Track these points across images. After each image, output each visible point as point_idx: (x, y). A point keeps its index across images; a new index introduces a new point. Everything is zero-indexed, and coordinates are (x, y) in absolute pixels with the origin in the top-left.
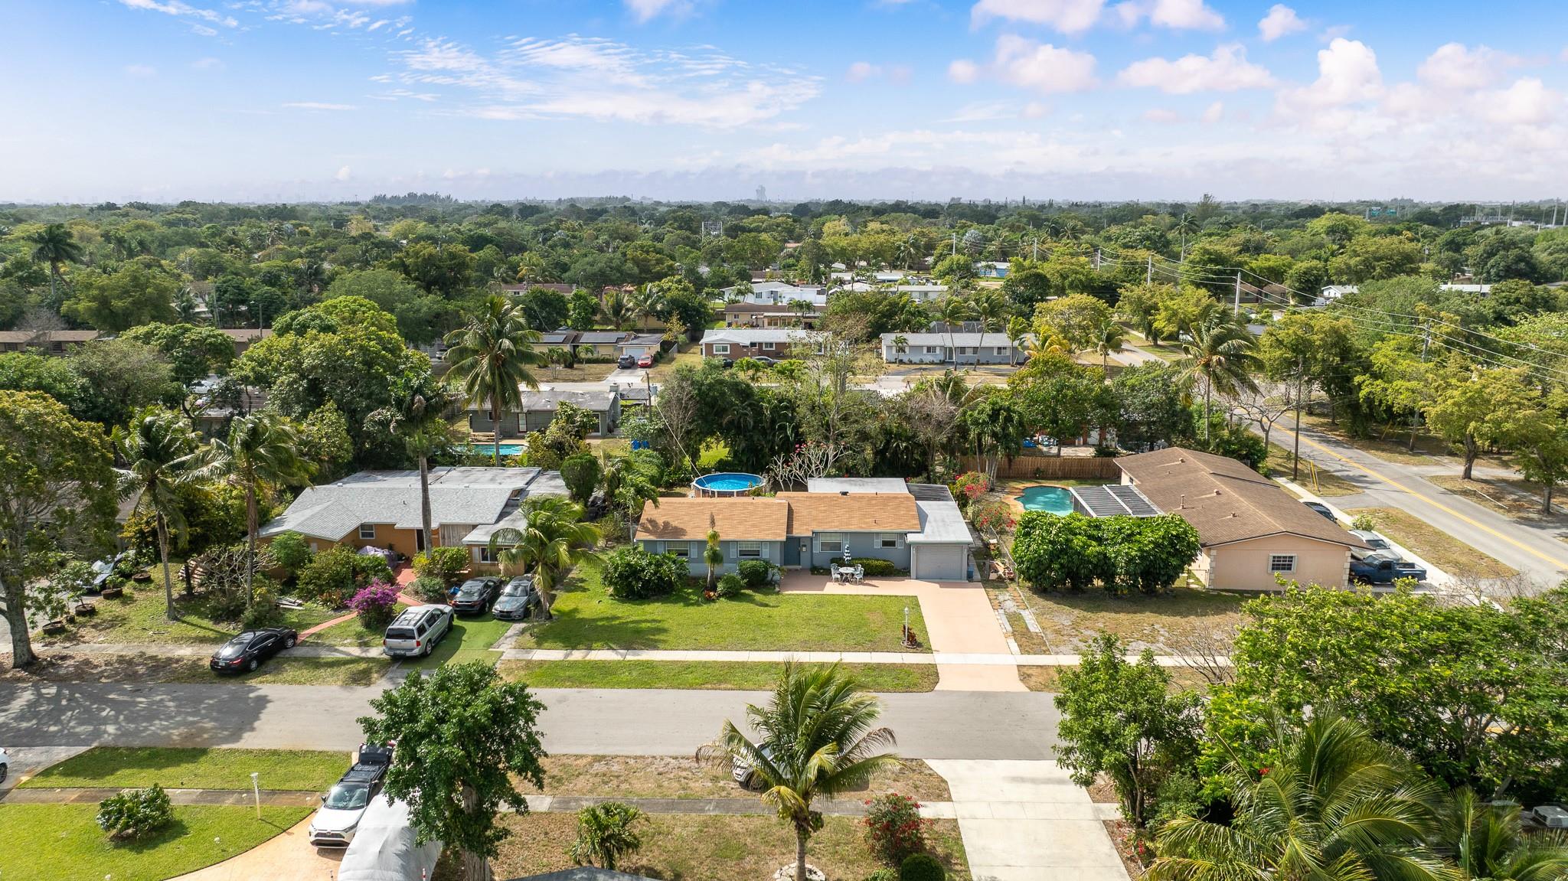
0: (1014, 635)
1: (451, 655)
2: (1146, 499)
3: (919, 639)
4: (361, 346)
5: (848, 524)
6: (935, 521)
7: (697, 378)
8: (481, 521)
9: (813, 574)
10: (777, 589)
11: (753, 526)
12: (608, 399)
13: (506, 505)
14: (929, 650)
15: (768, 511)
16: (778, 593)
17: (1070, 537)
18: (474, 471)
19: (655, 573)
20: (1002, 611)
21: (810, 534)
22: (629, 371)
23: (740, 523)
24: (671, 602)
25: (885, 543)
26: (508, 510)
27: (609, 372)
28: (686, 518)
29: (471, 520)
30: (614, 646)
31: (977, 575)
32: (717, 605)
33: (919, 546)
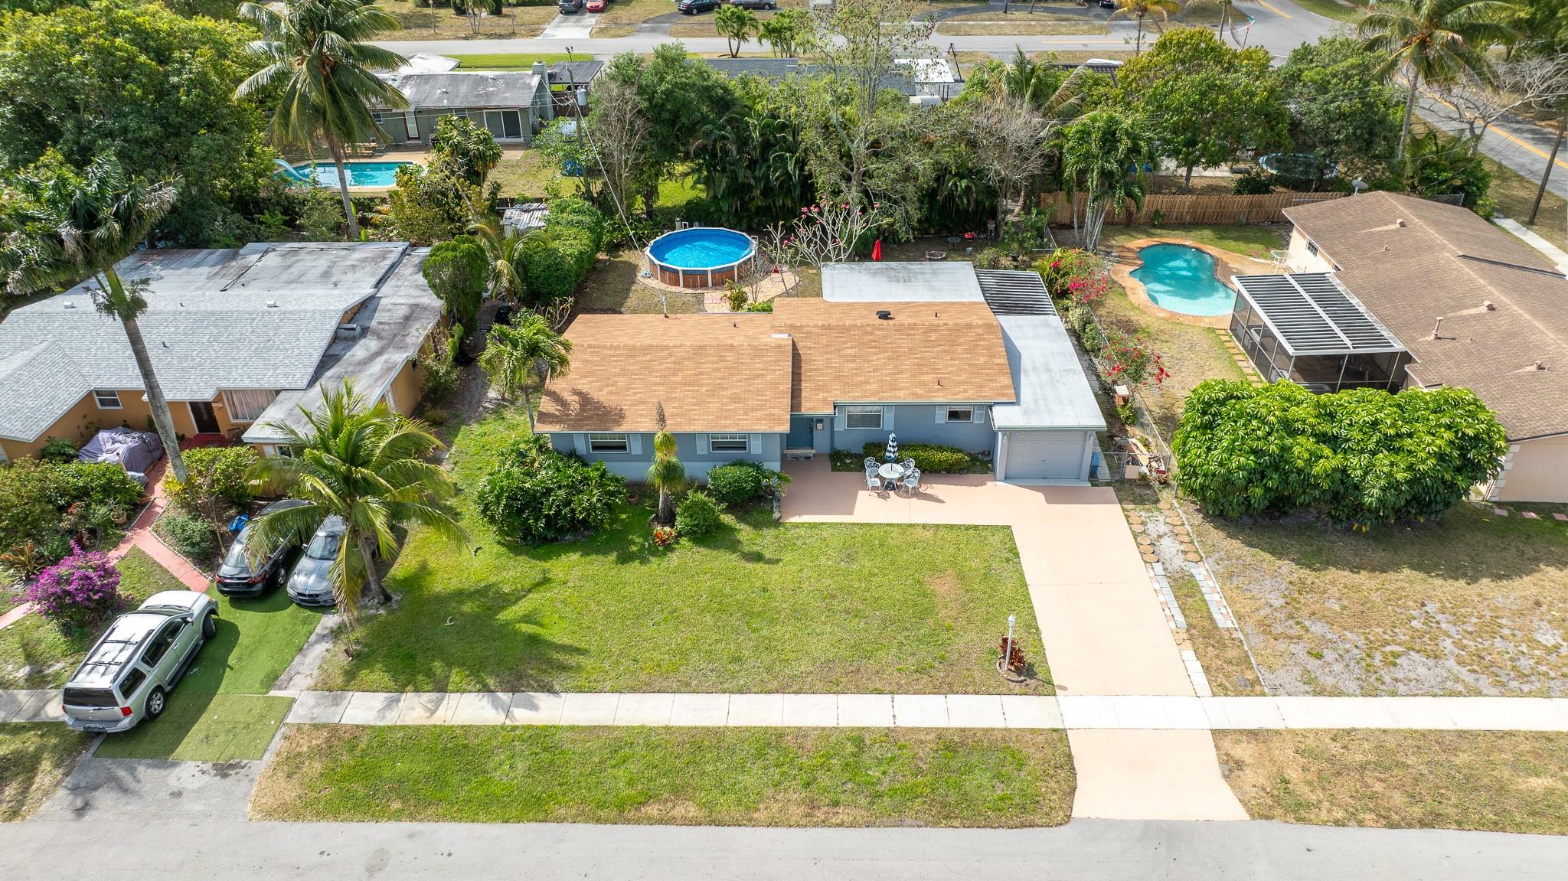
0: (1191, 638)
1: (201, 710)
2: (1362, 309)
3: (1029, 657)
4: (97, 46)
5: (894, 387)
6: (1035, 369)
7: (647, 79)
8: (288, 386)
9: (834, 469)
10: (776, 515)
11: (735, 399)
12: (529, 87)
13: (336, 338)
14: (1047, 687)
15: (759, 365)
16: (777, 524)
17: (1289, 441)
18: (302, 255)
19: (568, 503)
20: (1158, 567)
21: (829, 411)
22: (573, 18)
23: (712, 393)
24: (598, 552)
25: (953, 415)
26: (337, 349)
27: (548, 20)
28: (622, 382)
29: (268, 383)
30: (491, 682)
31: (1104, 473)
32: (674, 559)
33: (1011, 433)
